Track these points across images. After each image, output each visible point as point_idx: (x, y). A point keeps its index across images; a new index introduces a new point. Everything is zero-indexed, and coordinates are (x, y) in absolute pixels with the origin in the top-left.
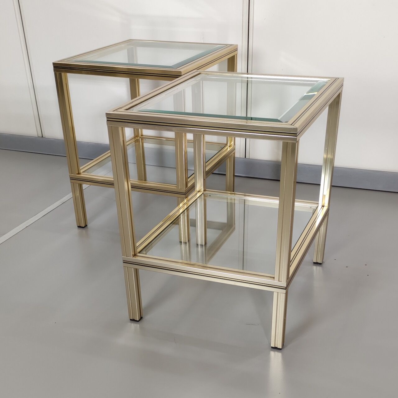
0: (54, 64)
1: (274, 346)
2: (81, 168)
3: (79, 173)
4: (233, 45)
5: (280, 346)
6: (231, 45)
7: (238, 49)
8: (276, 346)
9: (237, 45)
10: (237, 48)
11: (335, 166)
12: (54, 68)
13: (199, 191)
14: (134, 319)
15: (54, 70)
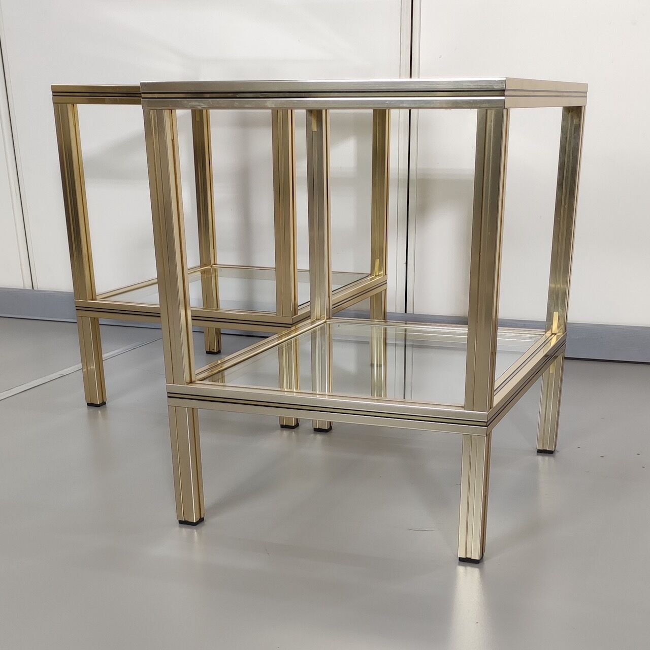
1: (464, 557)
5: (476, 557)
8: (468, 556)
11: (569, 321)
14: (187, 520)
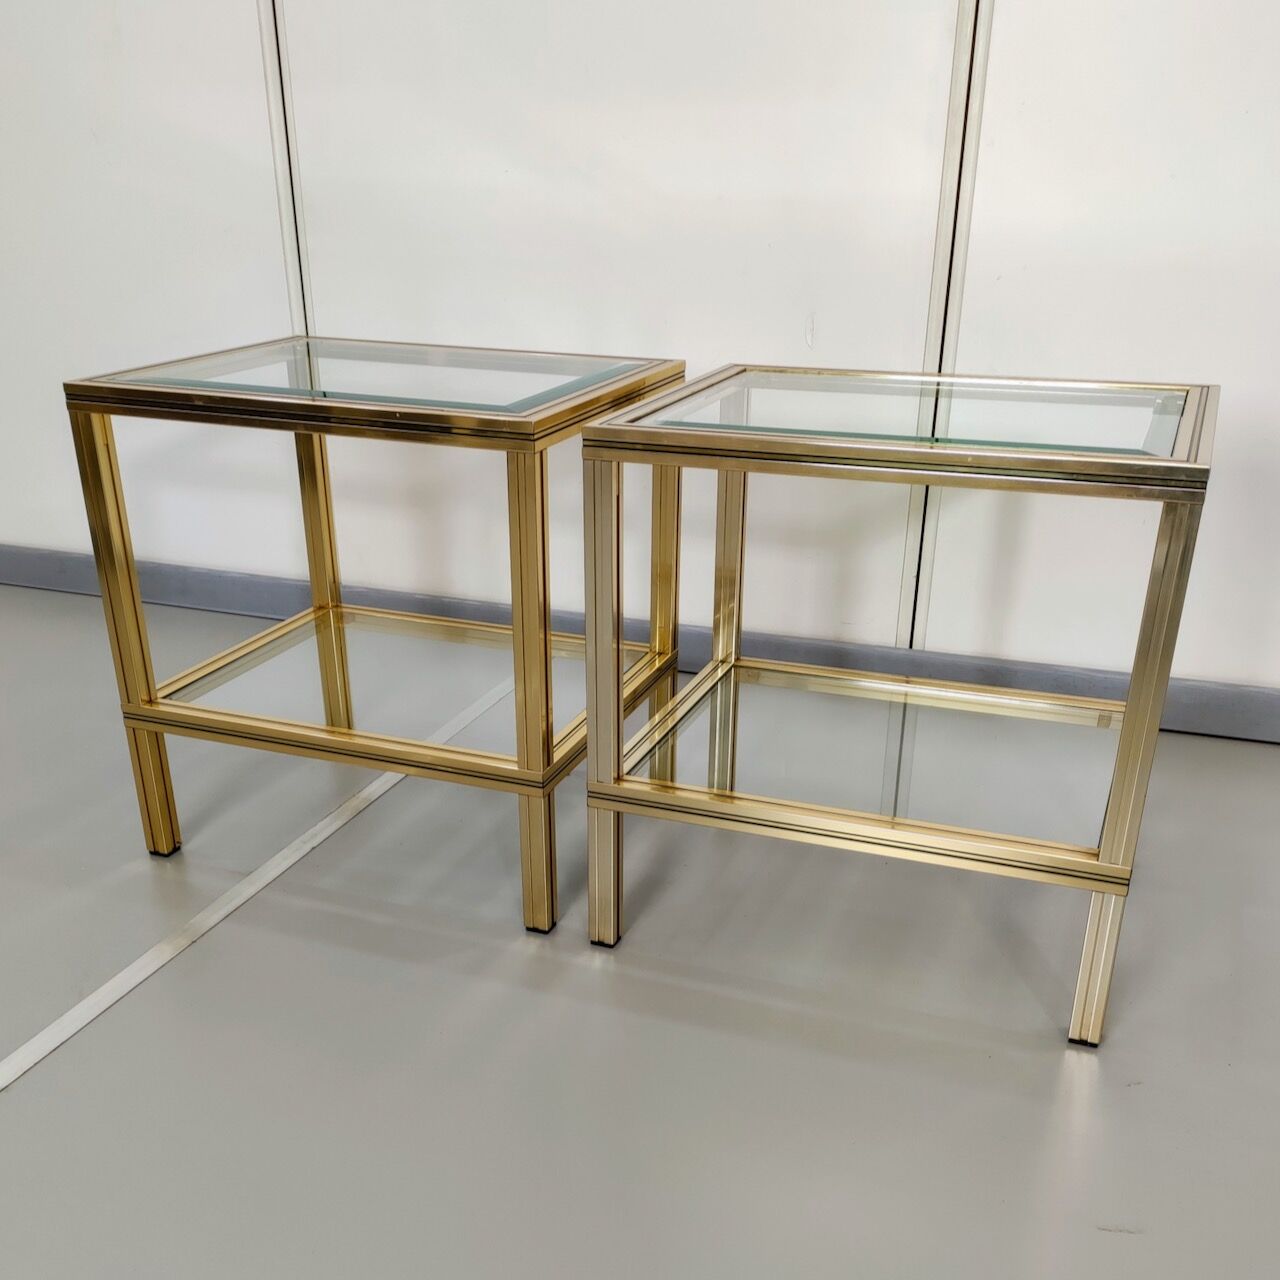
0: (67, 387)
2: (158, 687)
3: (151, 702)
4: (671, 361)
6: (666, 361)
7: (687, 373)
9: (683, 363)
10: (684, 371)
12: (67, 399)
13: (723, 662)
15: (70, 406)
